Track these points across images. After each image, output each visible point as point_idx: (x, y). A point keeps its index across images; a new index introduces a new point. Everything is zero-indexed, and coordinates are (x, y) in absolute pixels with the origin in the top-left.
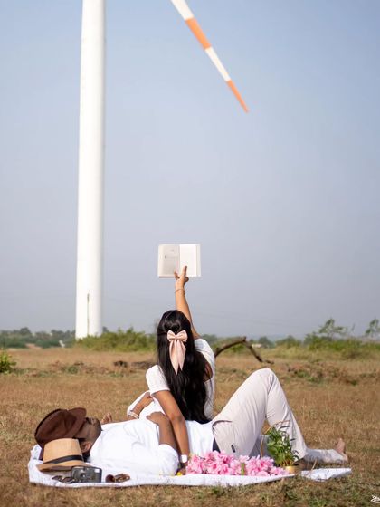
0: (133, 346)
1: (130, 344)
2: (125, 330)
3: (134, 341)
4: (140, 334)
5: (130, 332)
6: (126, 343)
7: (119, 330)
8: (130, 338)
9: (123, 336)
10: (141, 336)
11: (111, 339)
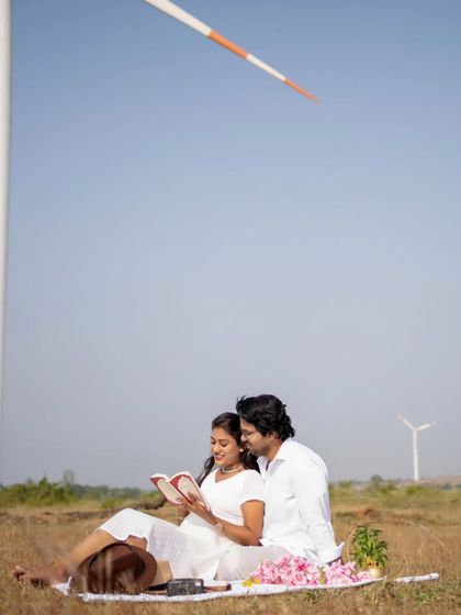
0: (48, 500)
1: (43, 497)
2: (37, 480)
3: (48, 494)
4: (55, 484)
5: (43, 482)
6: (38, 497)
7: (30, 481)
8: (44, 490)
9: (35, 489)
10: (58, 487)
11: (19, 492)
